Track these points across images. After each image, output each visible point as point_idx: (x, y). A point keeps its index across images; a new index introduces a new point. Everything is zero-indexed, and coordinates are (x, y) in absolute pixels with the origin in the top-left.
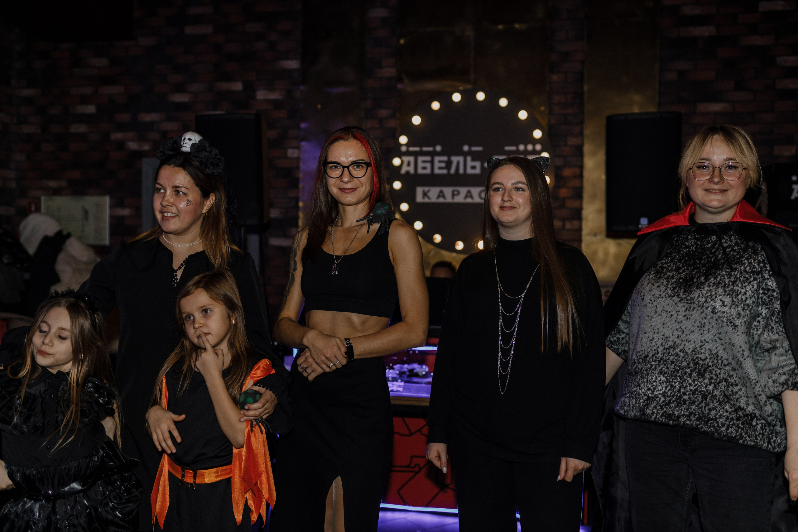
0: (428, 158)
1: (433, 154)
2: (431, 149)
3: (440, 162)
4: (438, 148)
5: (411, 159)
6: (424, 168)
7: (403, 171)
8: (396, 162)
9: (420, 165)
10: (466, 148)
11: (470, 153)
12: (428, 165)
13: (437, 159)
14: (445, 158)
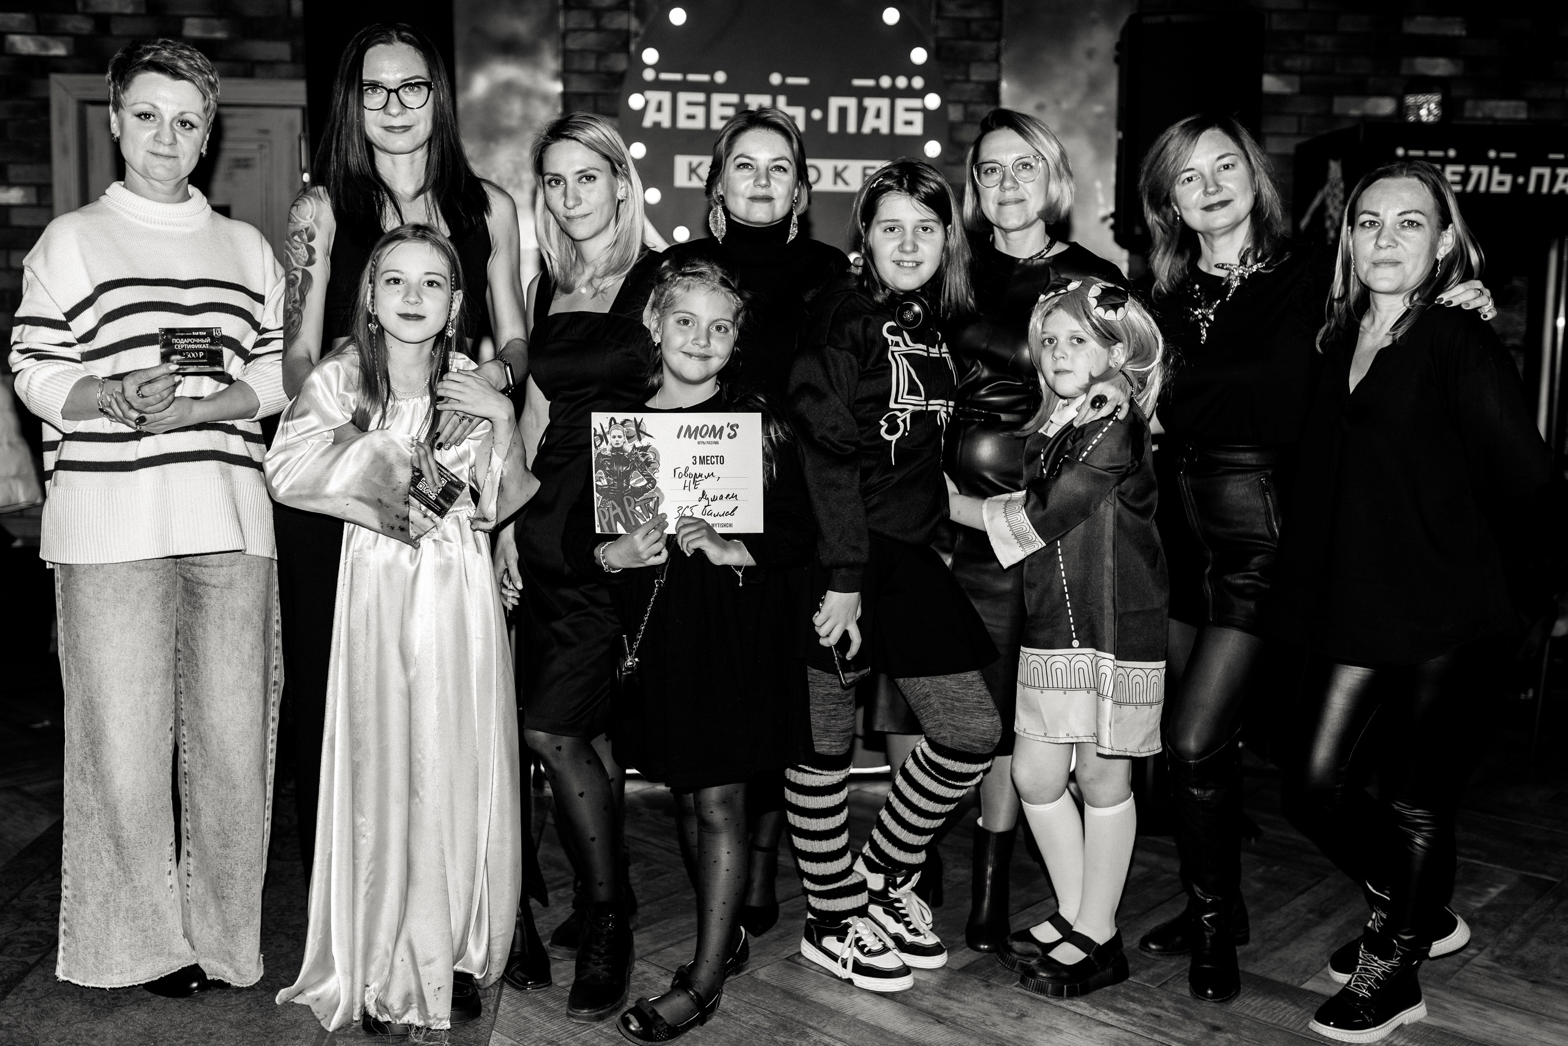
0: (700, 97)
1: (710, 89)
2: (705, 78)
3: (724, 105)
4: (720, 77)
5: (665, 97)
6: (691, 117)
7: (647, 123)
8: (636, 101)
9: (683, 110)
10: (775, 79)
11: (783, 89)
12: (700, 111)
13: (717, 98)
14: (734, 98)
